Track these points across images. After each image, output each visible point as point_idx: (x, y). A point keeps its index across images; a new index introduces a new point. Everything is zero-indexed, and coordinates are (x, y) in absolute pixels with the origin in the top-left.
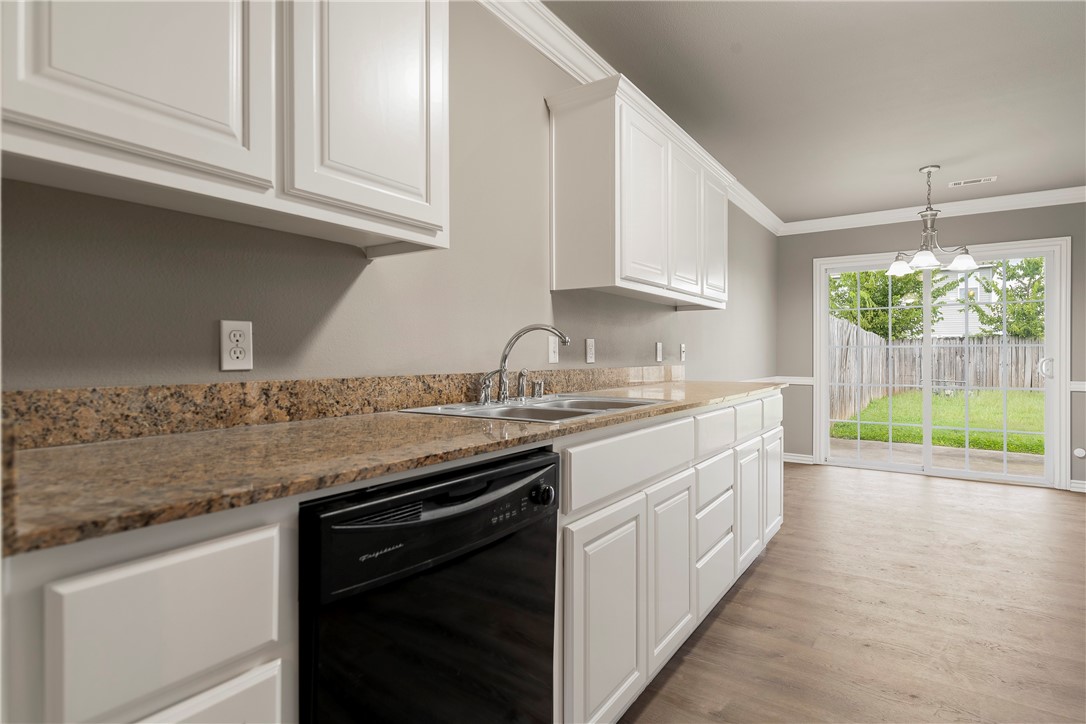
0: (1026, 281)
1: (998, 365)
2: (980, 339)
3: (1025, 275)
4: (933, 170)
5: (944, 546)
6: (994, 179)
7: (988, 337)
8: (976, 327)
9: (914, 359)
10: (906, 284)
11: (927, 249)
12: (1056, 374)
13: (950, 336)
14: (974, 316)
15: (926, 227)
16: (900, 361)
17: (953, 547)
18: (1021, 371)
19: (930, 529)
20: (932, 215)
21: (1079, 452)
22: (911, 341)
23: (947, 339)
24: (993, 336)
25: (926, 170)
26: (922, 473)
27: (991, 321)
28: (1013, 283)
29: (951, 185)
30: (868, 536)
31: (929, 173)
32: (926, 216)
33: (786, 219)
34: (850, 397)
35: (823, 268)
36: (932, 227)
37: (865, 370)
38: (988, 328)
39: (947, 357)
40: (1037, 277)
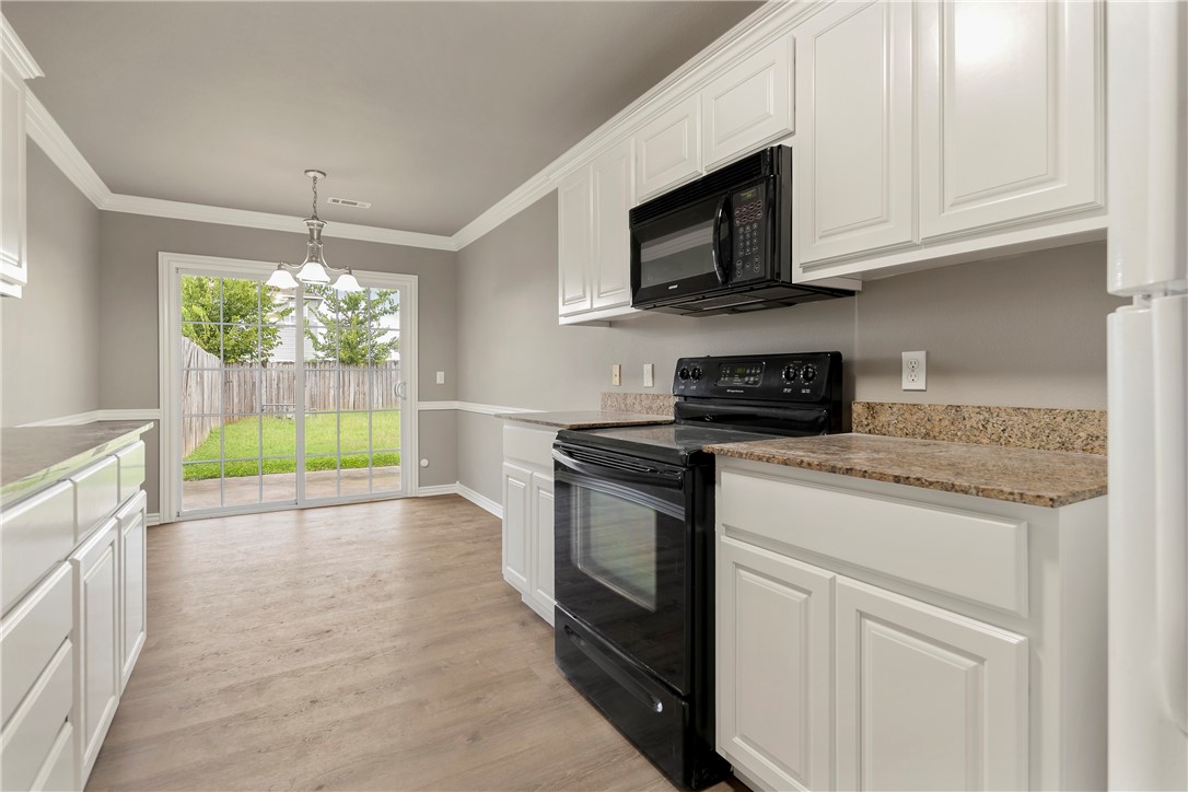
0: (350, 313)
1: (329, 388)
2: (314, 364)
3: (349, 309)
4: (319, 176)
5: (349, 590)
6: (368, 206)
7: (321, 363)
8: (310, 354)
9: (254, 384)
10: (246, 304)
11: (317, 262)
12: (408, 397)
13: (288, 361)
14: (308, 342)
15: (312, 238)
16: (239, 386)
17: (358, 588)
18: (346, 395)
19: (328, 574)
20: (319, 225)
21: (425, 462)
22: (251, 364)
23: (285, 363)
24: (326, 362)
25: (312, 174)
26: (296, 507)
27: (323, 349)
28: (341, 316)
29: (329, 200)
30: (265, 608)
31: (315, 179)
32: (313, 224)
33: (115, 188)
34: (191, 429)
35: (174, 265)
36: (318, 238)
37: (206, 397)
38: (321, 354)
39: (286, 381)
40: (356, 312)
